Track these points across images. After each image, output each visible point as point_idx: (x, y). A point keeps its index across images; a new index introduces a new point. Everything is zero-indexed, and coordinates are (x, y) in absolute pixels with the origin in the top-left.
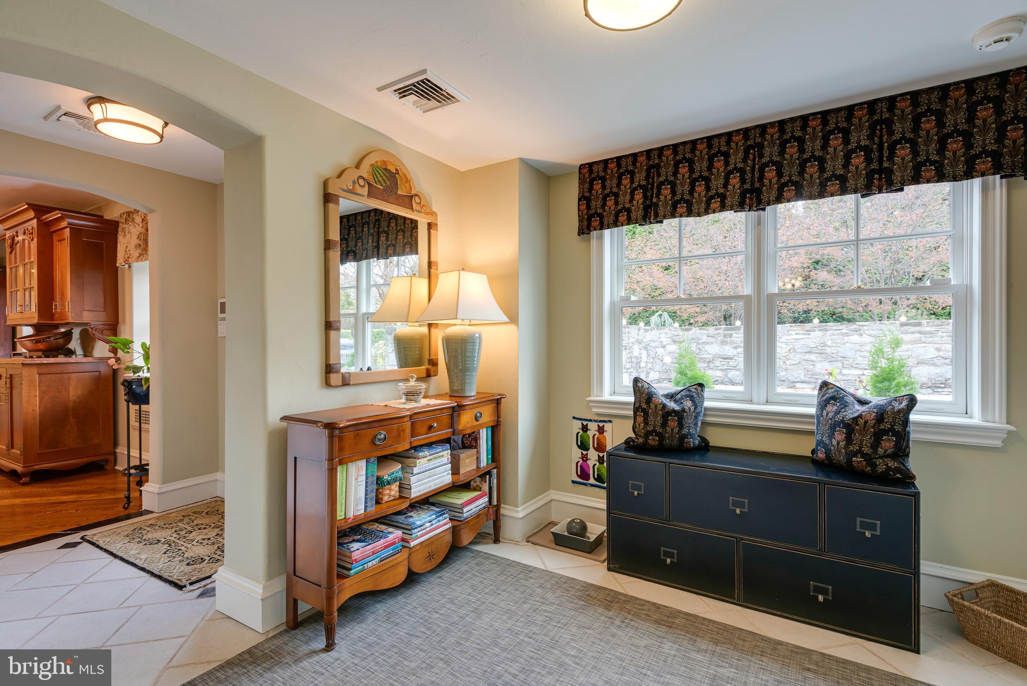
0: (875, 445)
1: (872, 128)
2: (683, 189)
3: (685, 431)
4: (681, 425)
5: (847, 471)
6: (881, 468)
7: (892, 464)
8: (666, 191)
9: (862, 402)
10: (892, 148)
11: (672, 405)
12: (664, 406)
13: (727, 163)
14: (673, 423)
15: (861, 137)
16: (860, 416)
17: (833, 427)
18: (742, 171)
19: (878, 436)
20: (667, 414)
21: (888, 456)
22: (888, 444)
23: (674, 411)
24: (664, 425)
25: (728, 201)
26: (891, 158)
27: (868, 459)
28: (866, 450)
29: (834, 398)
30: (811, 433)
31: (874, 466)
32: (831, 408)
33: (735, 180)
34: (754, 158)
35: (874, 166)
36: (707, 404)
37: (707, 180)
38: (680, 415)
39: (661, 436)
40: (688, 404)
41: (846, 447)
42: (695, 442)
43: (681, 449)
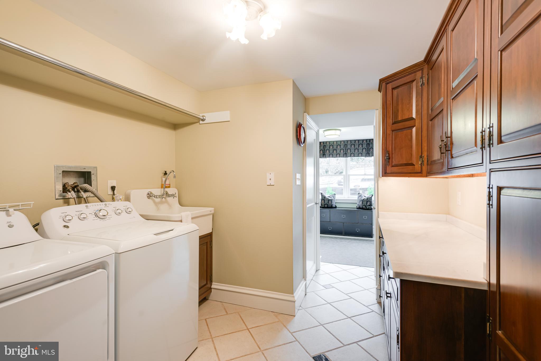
0: (367, 204)
1: (367, 145)
2: (331, 151)
3: (332, 204)
4: (331, 202)
5: (362, 209)
6: (367, 208)
7: (369, 207)
8: (328, 152)
9: (365, 196)
10: (370, 149)
11: (329, 198)
12: (328, 199)
13: (340, 147)
14: (330, 202)
15: (365, 146)
16: (364, 199)
17: (360, 201)
18: (343, 149)
19: (367, 202)
20: (329, 200)
21: (369, 206)
22: (369, 203)
23: (330, 199)
24: (328, 202)
25: (341, 155)
26: (370, 151)
27: (366, 206)
28: (365, 205)
29: (360, 196)
30: (356, 203)
31: (366, 207)
32: (360, 198)
33: (342, 151)
34: (346, 148)
35: (367, 152)
36: (336, 198)
37: (336, 150)
38: (331, 200)
39: (328, 205)
40: (333, 198)
41: (362, 204)
42: (334, 206)
43: (332, 207)
